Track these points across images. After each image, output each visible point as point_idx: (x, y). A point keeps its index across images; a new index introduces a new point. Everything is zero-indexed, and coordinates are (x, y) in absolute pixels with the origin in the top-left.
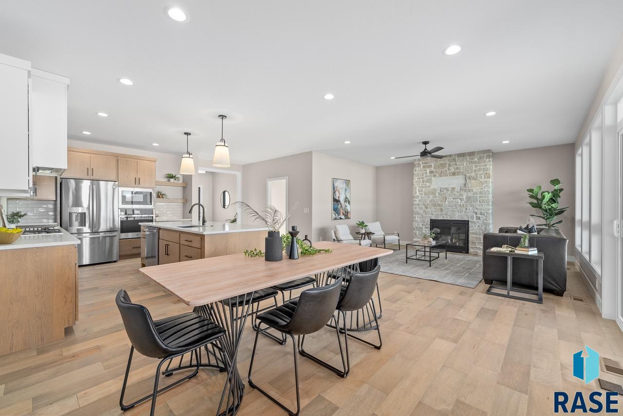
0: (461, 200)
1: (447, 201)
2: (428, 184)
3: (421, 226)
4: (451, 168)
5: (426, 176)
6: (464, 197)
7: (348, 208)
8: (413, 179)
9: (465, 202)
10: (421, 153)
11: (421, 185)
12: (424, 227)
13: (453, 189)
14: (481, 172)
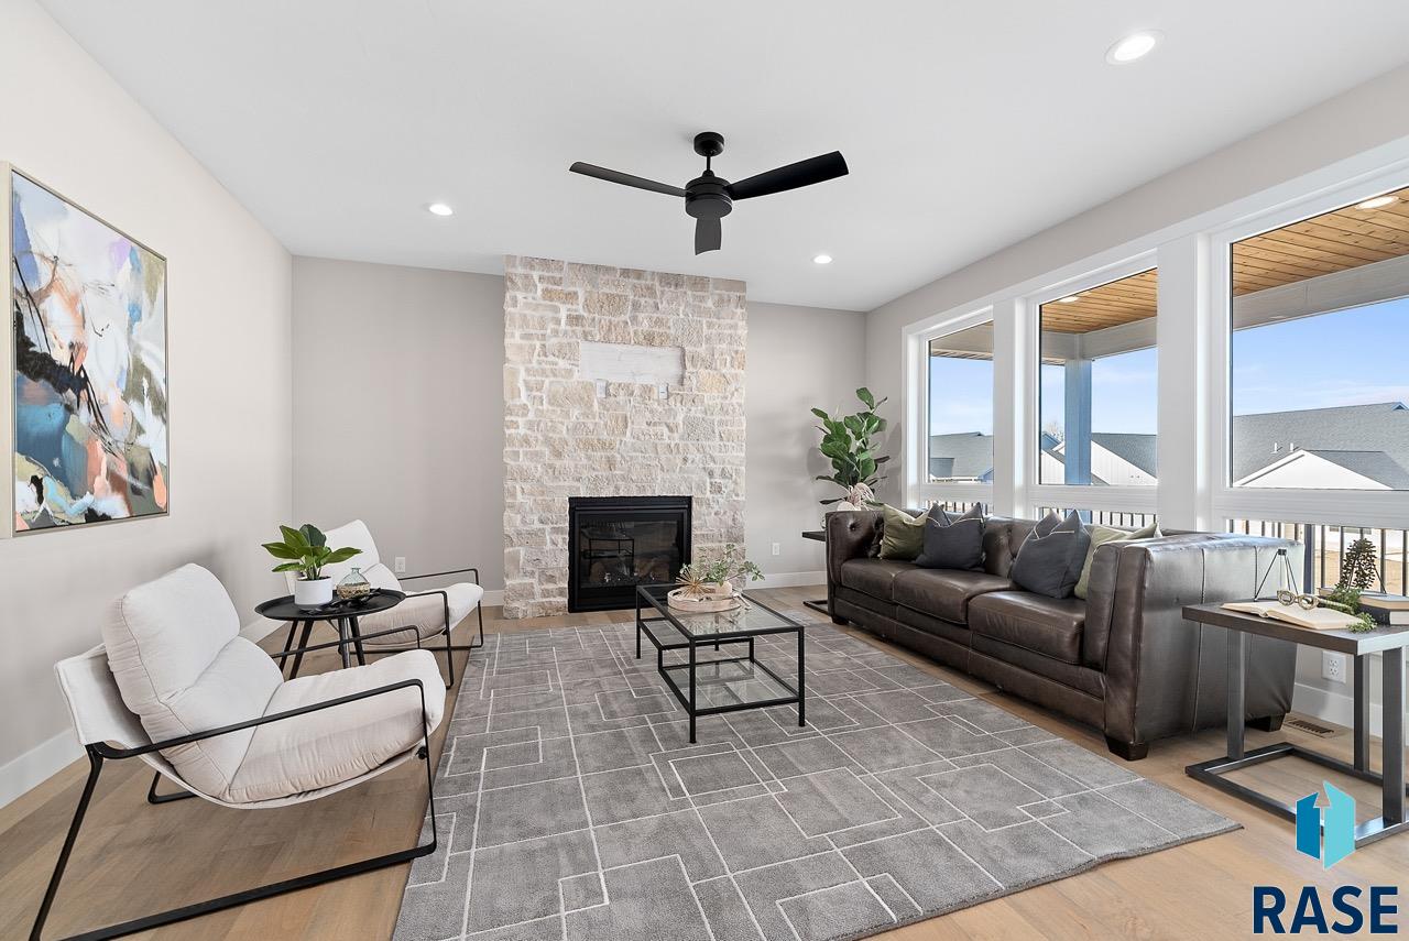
0: (671, 430)
1: (628, 433)
2: (562, 364)
3: (537, 525)
4: (641, 316)
5: (556, 333)
6: (680, 419)
7: (153, 439)
8: (503, 335)
9: (682, 438)
10: (693, 184)
11: (535, 364)
12: (548, 528)
13: (647, 390)
14: (724, 346)
